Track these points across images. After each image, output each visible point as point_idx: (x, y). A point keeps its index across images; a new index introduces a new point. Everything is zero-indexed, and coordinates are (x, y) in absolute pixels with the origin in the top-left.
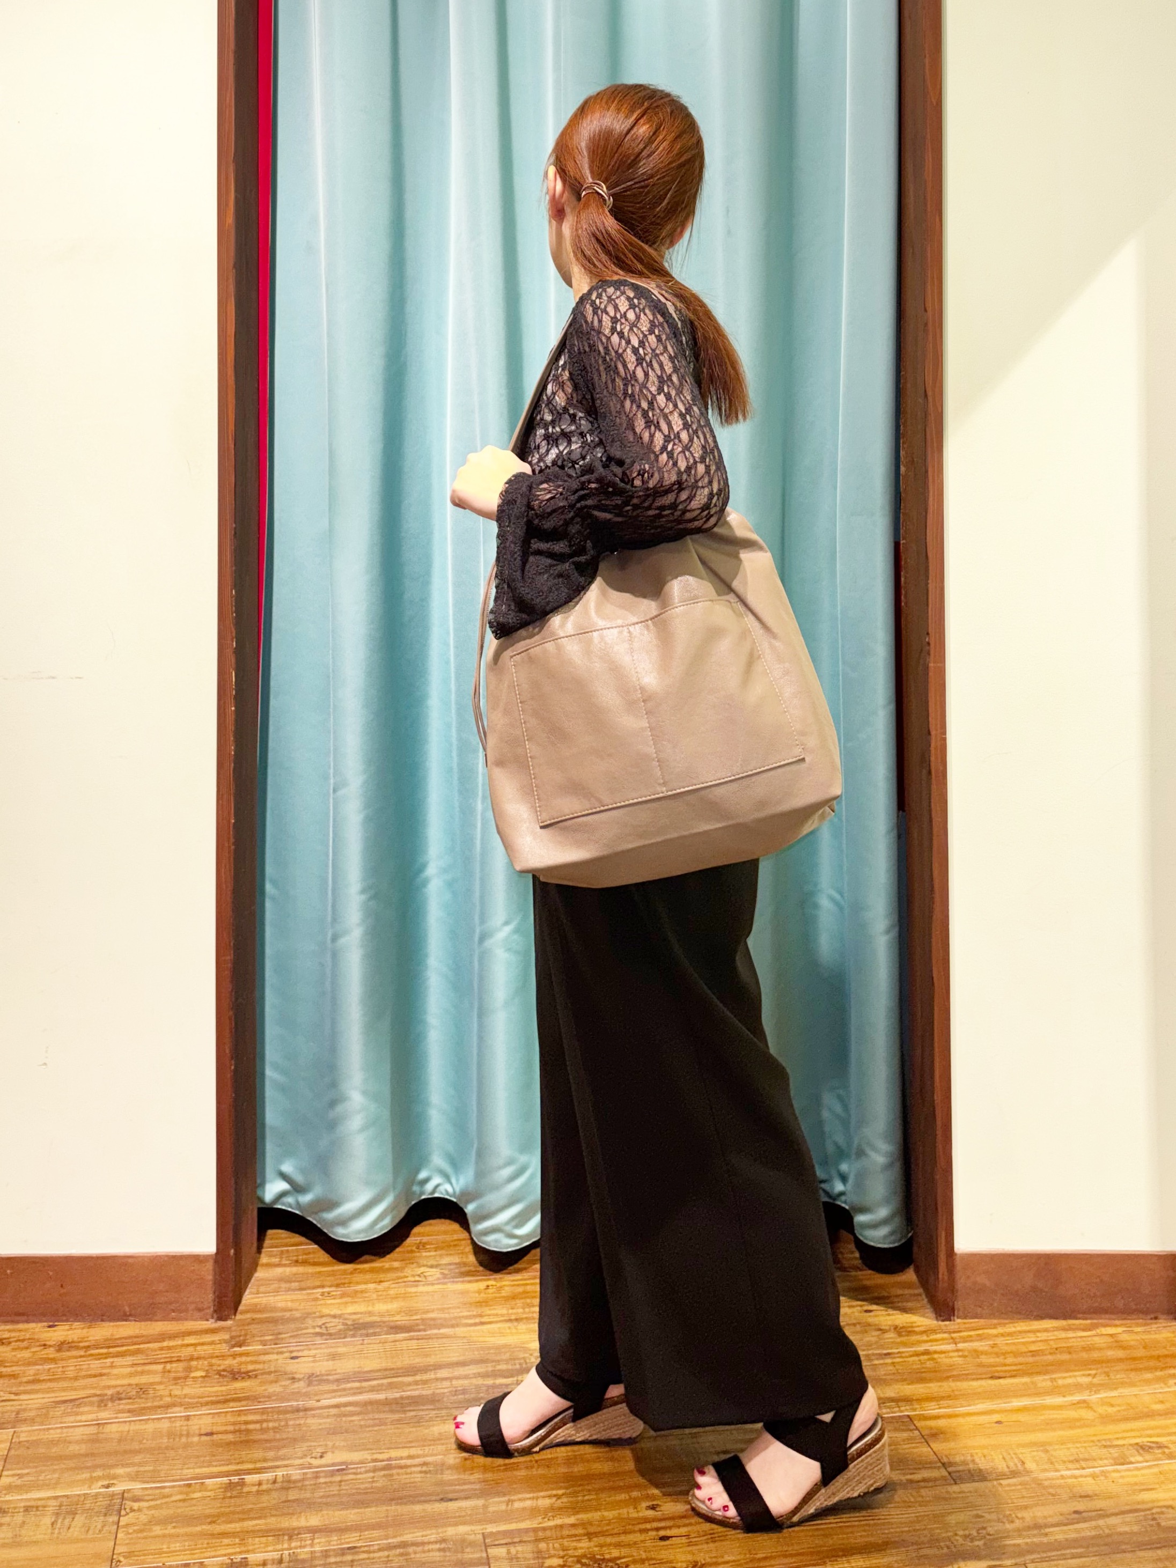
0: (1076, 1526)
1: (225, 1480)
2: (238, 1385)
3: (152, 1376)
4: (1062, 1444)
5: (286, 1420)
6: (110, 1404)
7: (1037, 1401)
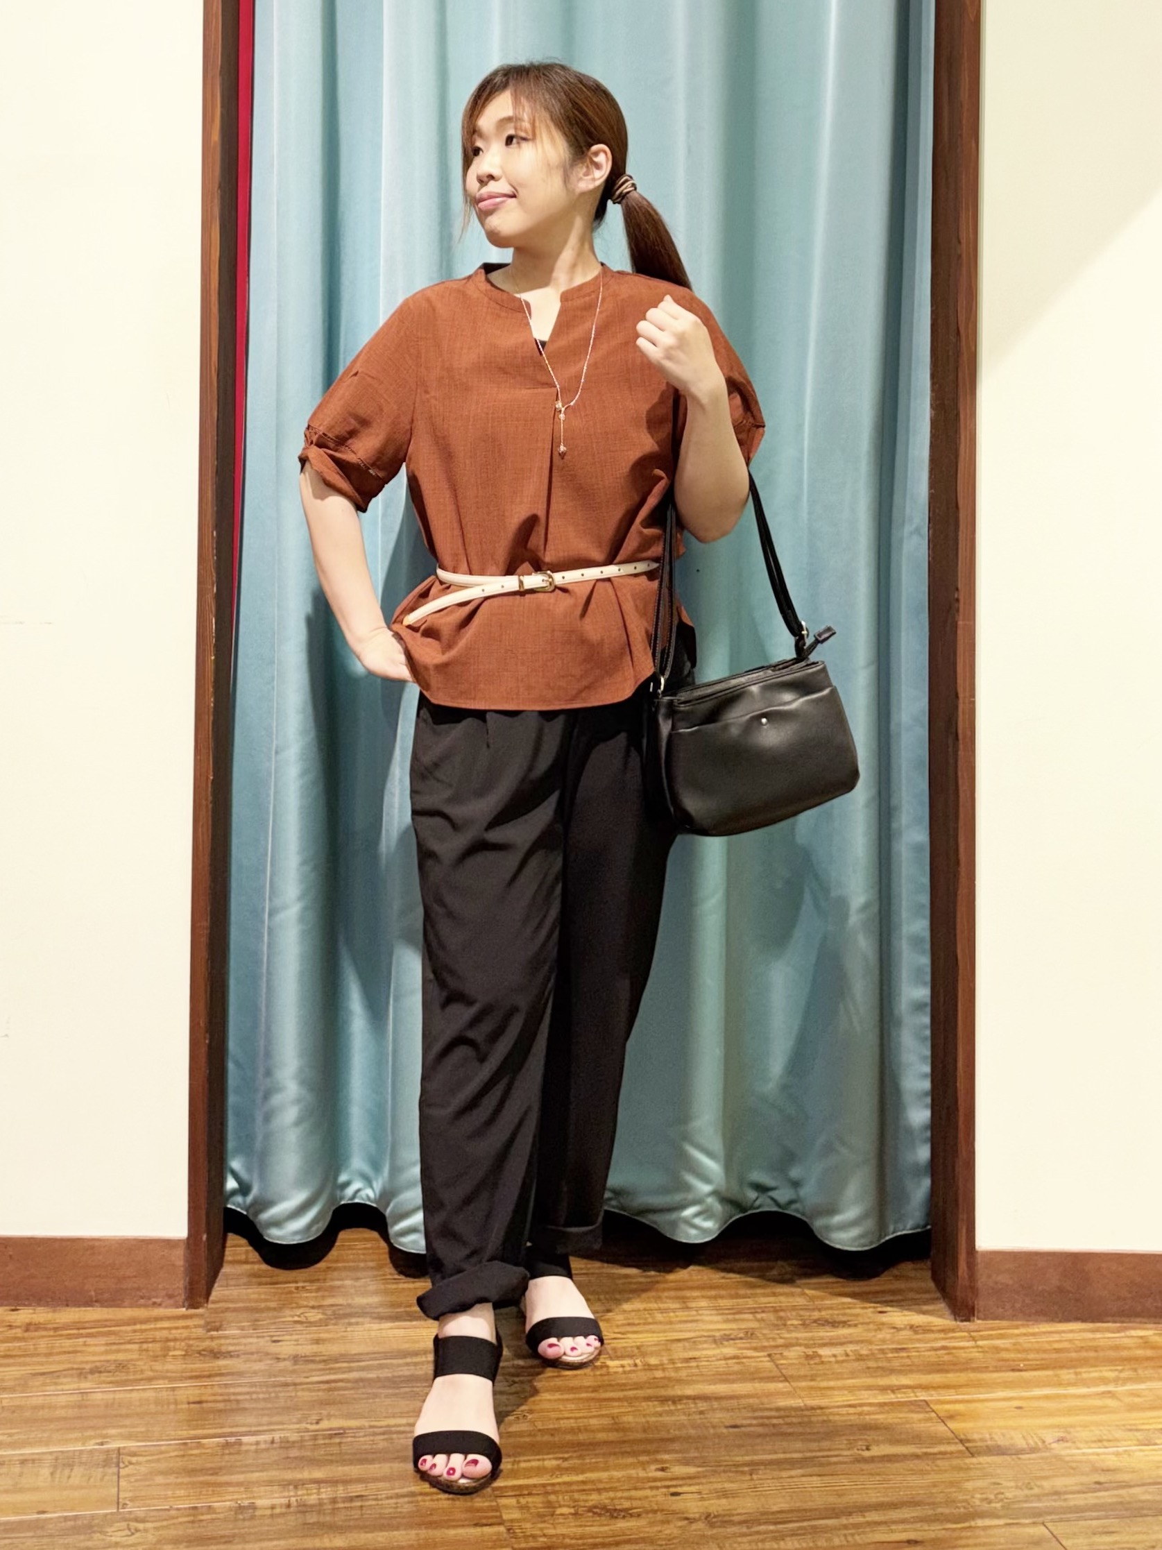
0: (1096, 1494)
1: (221, 1440)
2: (220, 1363)
3: (130, 1353)
4: (1086, 1427)
5: (275, 1392)
6: (90, 1377)
7: (1061, 1391)
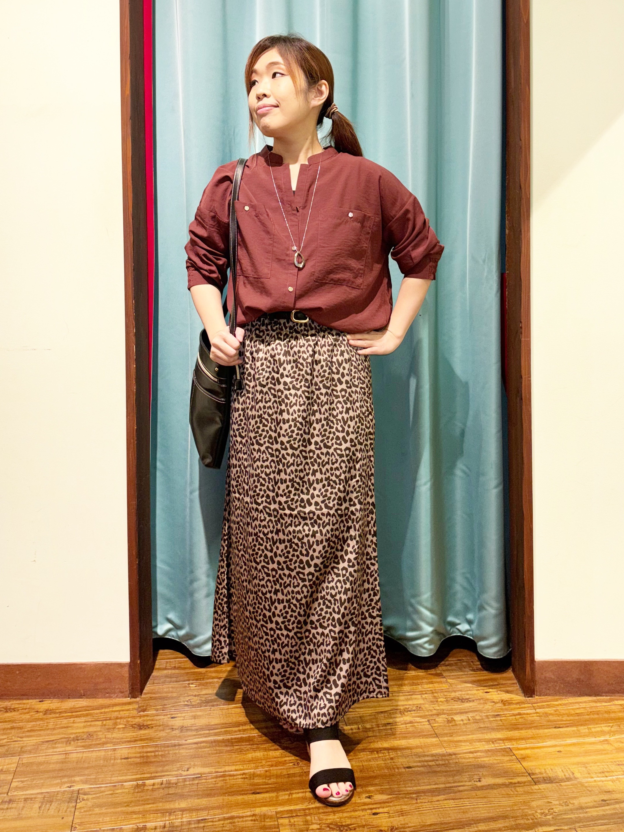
0: (603, 808)
1: (135, 783)
2: (142, 732)
3: (96, 727)
4: (594, 763)
5: (168, 750)
6: (72, 743)
7: (581, 740)
